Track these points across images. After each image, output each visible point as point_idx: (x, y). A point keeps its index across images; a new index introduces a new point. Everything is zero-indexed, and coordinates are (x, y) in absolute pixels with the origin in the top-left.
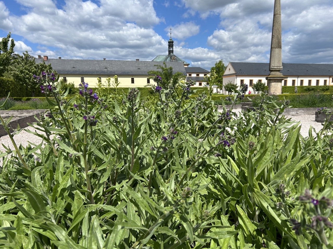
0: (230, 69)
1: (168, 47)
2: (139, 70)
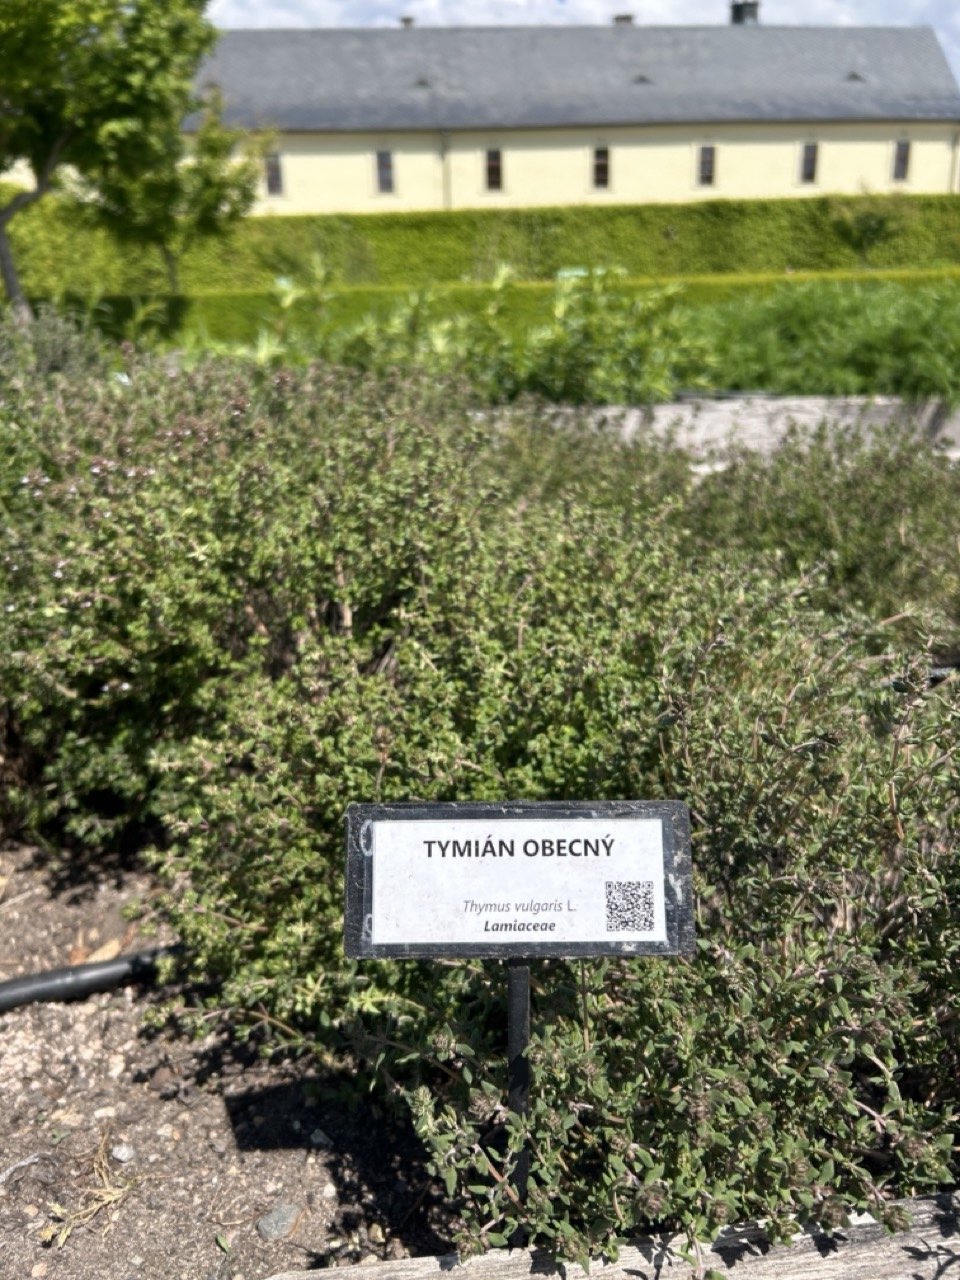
2: (640, 89)
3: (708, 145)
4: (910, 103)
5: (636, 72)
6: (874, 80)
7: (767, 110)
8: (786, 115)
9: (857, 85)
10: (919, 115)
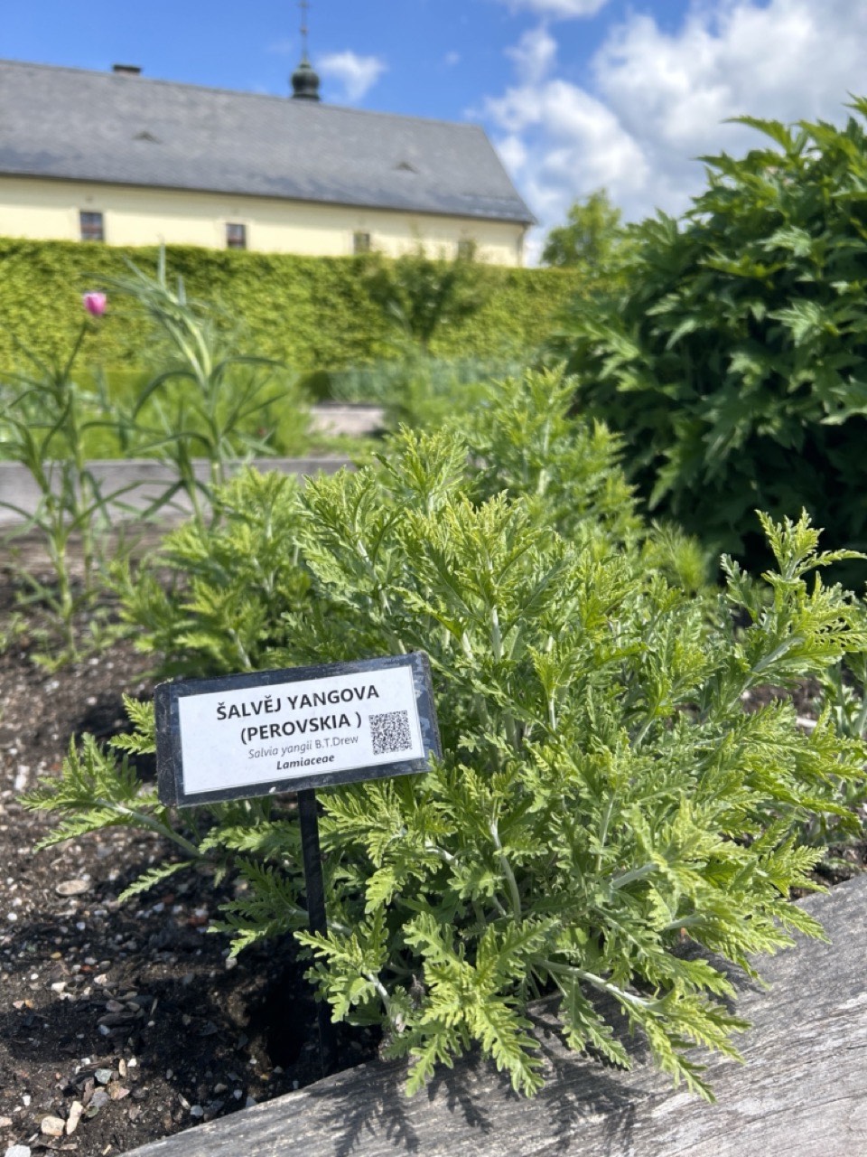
2: (141, 146)
3: (237, 220)
4: (468, 199)
5: (140, 128)
6: (426, 172)
7: (307, 190)
8: (329, 197)
9: (408, 176)
10: (478, 212)
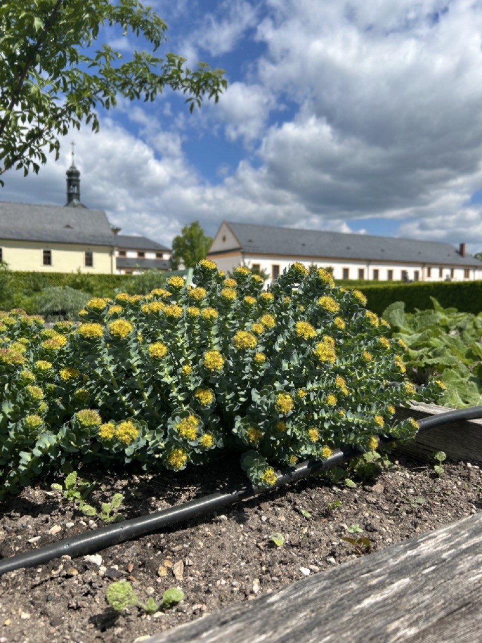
0: (224, 239)
1: (65, 183)
4: (91, 238)
6: (77, 228)
7: (26, 236)
9: (69, 230)
